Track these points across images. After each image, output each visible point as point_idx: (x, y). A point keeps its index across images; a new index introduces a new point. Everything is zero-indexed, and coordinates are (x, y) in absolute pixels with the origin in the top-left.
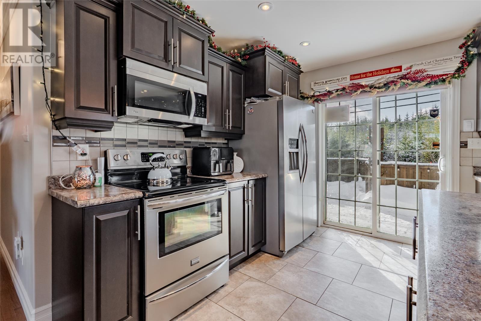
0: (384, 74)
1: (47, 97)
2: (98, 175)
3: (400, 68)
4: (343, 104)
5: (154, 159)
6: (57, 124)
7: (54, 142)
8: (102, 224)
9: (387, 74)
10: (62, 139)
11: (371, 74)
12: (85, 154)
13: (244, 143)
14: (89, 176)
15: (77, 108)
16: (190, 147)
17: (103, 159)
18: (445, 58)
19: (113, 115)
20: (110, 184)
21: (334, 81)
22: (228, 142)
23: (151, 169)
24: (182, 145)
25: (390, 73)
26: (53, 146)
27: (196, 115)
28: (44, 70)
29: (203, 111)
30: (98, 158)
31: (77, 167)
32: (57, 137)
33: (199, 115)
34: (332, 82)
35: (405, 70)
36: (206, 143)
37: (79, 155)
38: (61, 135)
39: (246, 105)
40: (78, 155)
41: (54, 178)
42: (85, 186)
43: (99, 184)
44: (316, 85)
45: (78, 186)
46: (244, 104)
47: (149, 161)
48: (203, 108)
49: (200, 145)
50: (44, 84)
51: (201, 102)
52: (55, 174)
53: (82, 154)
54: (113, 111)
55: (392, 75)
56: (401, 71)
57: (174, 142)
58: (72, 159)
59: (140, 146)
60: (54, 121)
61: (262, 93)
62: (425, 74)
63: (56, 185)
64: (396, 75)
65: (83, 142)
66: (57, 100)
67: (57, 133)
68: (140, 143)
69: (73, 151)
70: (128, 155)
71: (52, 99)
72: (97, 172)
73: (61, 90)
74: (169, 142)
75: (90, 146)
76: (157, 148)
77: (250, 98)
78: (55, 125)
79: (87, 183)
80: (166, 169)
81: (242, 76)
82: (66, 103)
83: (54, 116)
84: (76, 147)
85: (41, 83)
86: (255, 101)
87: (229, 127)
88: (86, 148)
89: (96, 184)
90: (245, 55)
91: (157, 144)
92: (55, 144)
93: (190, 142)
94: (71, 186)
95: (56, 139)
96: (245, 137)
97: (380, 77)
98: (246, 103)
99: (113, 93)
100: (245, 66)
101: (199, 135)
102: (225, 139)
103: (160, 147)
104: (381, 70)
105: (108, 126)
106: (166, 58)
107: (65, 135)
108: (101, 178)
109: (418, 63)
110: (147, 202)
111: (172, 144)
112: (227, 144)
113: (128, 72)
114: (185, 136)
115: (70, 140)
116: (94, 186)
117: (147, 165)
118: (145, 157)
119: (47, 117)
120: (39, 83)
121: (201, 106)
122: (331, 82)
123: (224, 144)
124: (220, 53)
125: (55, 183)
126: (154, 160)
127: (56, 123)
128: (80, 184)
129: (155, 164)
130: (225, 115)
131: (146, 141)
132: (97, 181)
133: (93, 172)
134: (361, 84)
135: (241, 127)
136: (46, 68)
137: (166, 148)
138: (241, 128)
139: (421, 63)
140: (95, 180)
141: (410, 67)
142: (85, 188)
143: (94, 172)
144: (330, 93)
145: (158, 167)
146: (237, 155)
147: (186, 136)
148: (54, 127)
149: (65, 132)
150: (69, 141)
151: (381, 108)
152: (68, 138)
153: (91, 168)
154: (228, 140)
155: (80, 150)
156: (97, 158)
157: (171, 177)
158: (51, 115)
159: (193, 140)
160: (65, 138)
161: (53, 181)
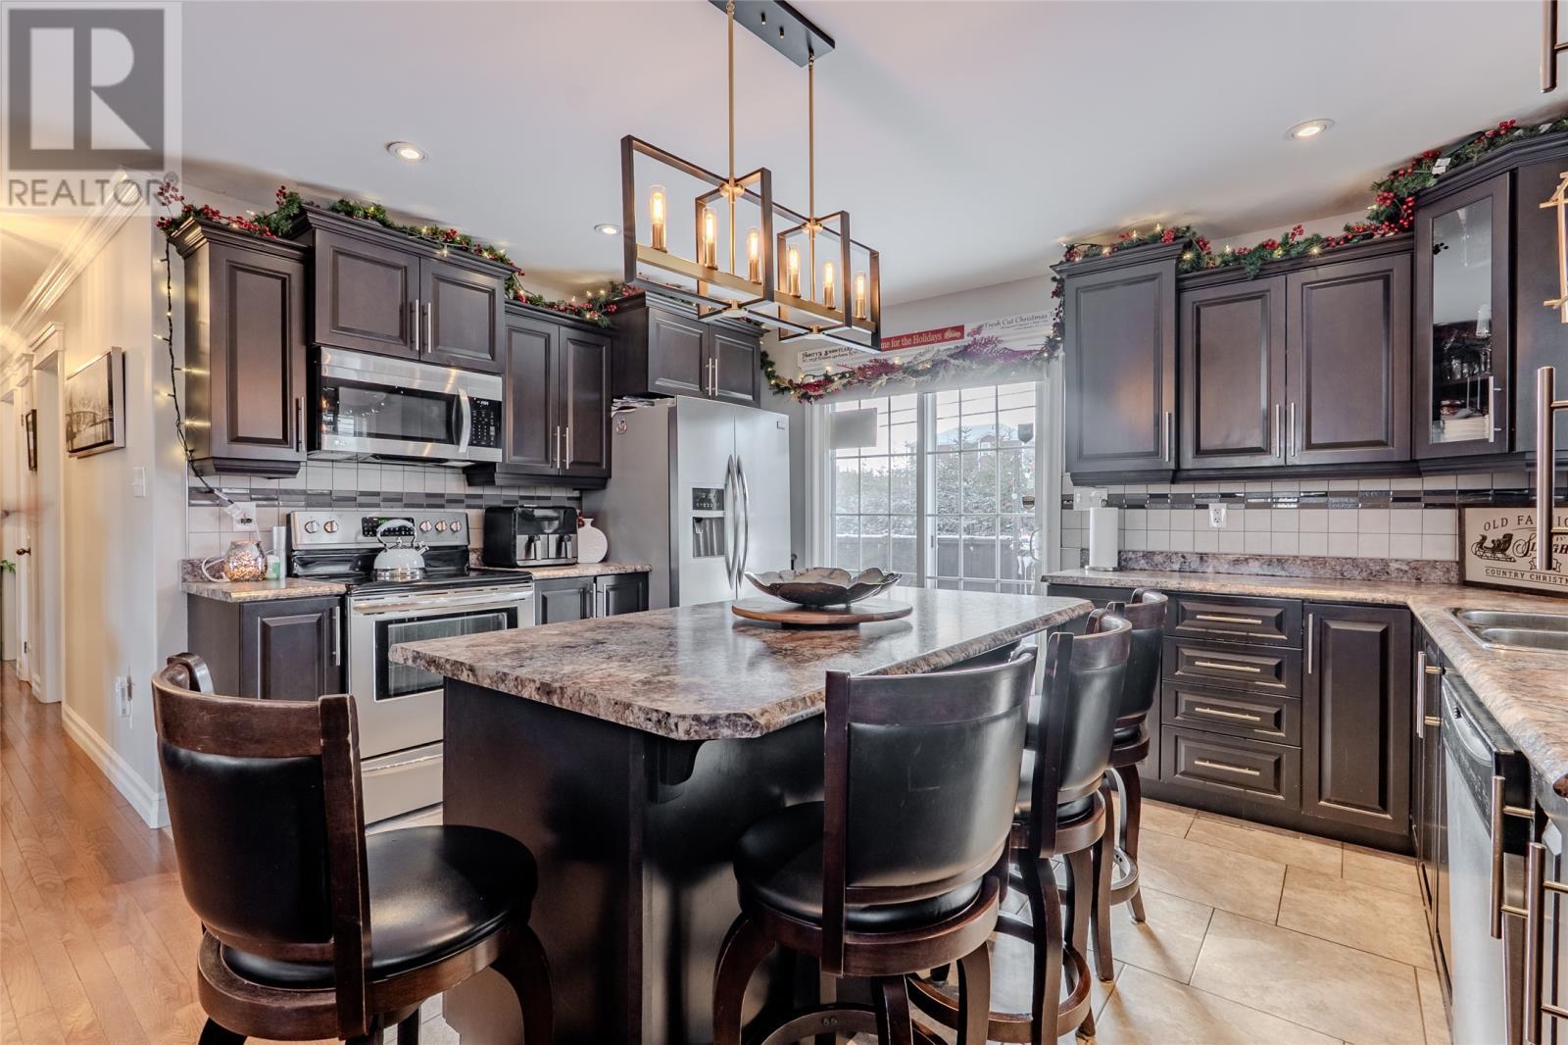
0: (932, 342)
1: (179, 419)
2: (272, 560)
3: (960, 329)
4: (867, 404)
5: (385, 531)
6: (197, 468)
7: (191, 497)
8: (272, 632)
9: (939, 341)
10: (206, 492)
11: (909, 341)
12: (249, 521)
13: (612, 497)
14: (256, 560)
15: (232, 441)
16: (480, 507)
17: (283, 529)
18: (1036, 314)
19: (298, 450)
20: (296, 576)
21: (841, 353)
22: (581, 493)
23: (379, 550)
24: (462, 501)
25: (943, 340)
26: (190, 505)
27: (475, 441)
28: (175, 371)
29: (492, 433)
30: (275, 529)
31: (233, 543)
32: (196, 489)
33: (483, 443)
34: (837, 354)
35: (968, 335)
36: (522, 498)
37: (238, 522)
38: (204, 486)
39: (613, 414)
40: (234, 523)
41: (191, 563)
42: (247, 577)
43: (274, 576)
44: (808, 358)
45: (236, 577)
46: (609, 410)
47: (375, 535)
48: (492, 429)
49: (505, 502)
50: (174, 396)
51: (488, 415)
52: (193, 555)
53: (242, 521)
54: (298, 442)
55: (943, 346)
56: (962, 337)
57: (442, 496)
58: (223, 529)
59: (361, 505)
60: (191, 461)
61: (641, 391)
62: (1000, 346)
63: (195, 576)
64: (952, 347)
65: (246, 498)
66: (198, 424)
67: (197, 483)
68: (361, 499)
69: (226, 515)
70: (334, 524)
71: (188, 423)
72: (272, 553)
73: (205, 404)
74: (429, 495)
75: (258, 506)
76: (400, 509)
77: (620, 398)
78: (194, 469)
79: (250, 572)
80: (414, 550)
81: (602, 350)
82: (213, 431)
83: (191, 451)
84: (231, 506)
85: (169, 395)
86: (632, 405)
87: (563, 464)
88: (250, 508)
89: (267, 575)
90: (607, 304)
91: (401, 500)
92: (193, 502)
93: (480, 497)
94: (222, 578)
95: (194, 492)
96: (612, 483)
97: (922, 349)
98: (613, 408)
99: (298, 409)
100: (608, 328)
101: (491, 482)
102: (575, 489)
103: (407, 506)
104: (927, 333)
105: (290, 470)
106: (405, 335)
107: (211, 486)
108: (279, 565)
109: (991, 322)
110: (353, 602)
111: (435, 501)
112: (579, 499)
113: (326, 373)
114: (466, 484)
115: (220, 495)
116: (264, 579)
117: (371, 543)
118: (370, 527)
119: (179, 453)
120: (164, 393)
121: (488, 425)
122: (834, 354)
123: (569, 499)
124: (540, 308)
125: (193, 571)
126: (389, 532)
127: (196, 464)
128: (237, 574)
129: (390, 540)
130: (555, 438)
131: (377, 494)
132: (270, 569)
133: (261, 552)
134: (891, 362)
135: (598, 461)
136: (176, 369)
137: (422, 510)
138: (599, 464)
139: (996, 322)
140: (266, 566)
141: (978, 330)
142: (248, 580)
143: (265, 553)
144: (828, 379)
145: (396, 547)
146: (593, 524)
147: (470, 484)
148: (192, 472)
149: (212, 481)
150: (218, 497)
151: (938, 417)
152: (216, 492)
153: (258, 545)
154: (581, 491)
155: (238, 512)
156: (272, 528)
157: (423, 566)
158: (186, 450)
159: (488, 491)
160: (211, 491)
161: (191, 568)
